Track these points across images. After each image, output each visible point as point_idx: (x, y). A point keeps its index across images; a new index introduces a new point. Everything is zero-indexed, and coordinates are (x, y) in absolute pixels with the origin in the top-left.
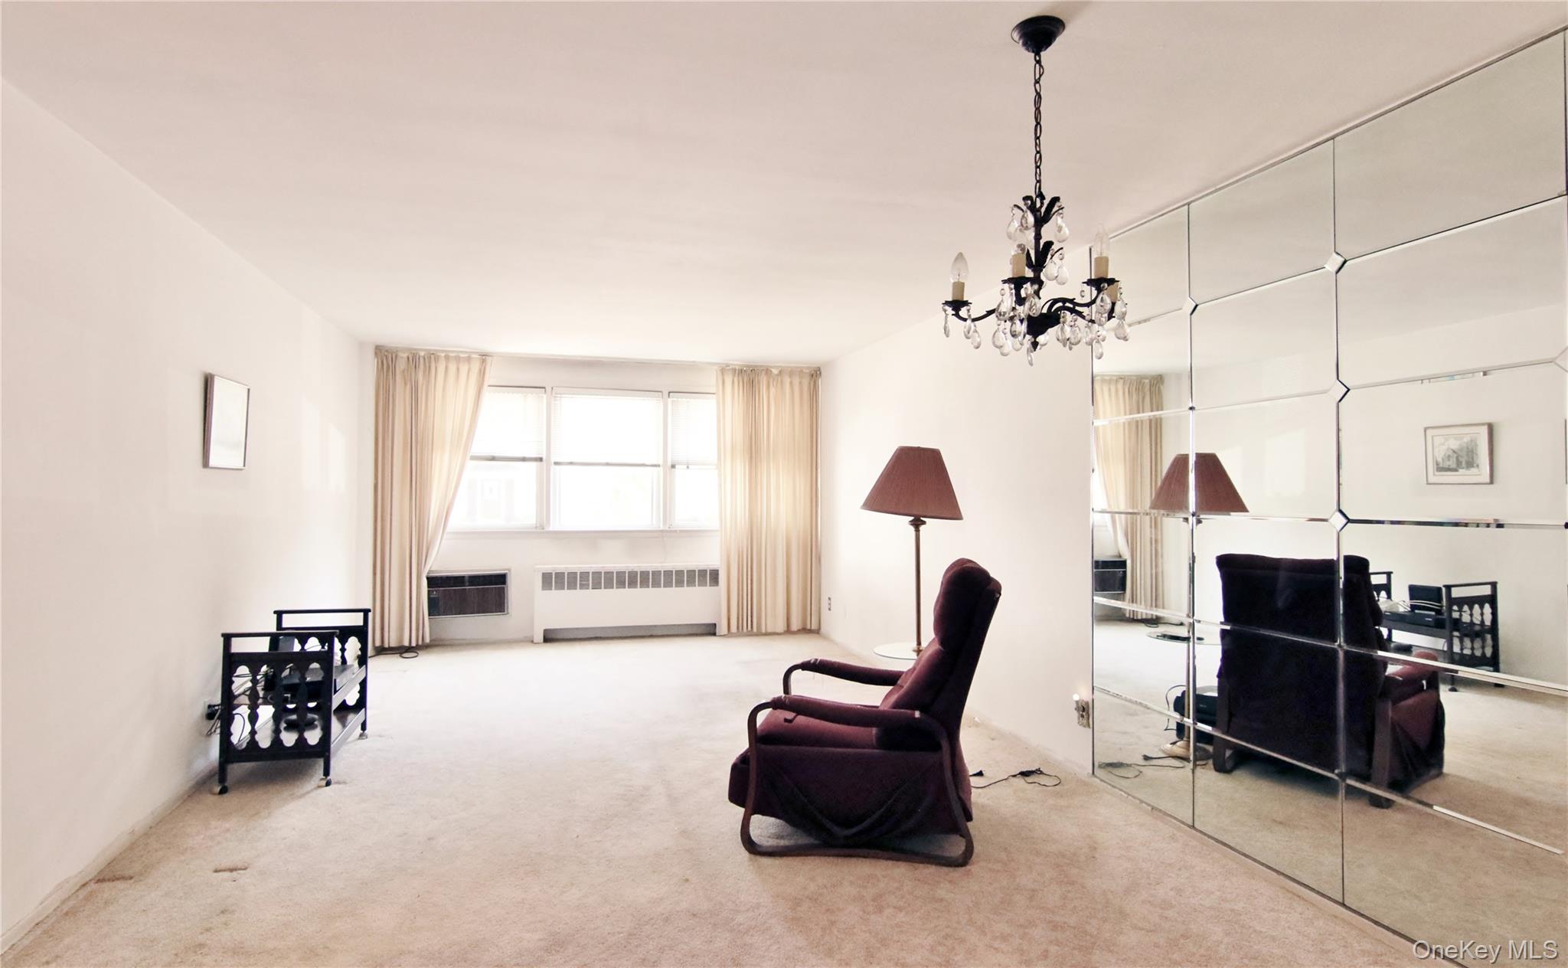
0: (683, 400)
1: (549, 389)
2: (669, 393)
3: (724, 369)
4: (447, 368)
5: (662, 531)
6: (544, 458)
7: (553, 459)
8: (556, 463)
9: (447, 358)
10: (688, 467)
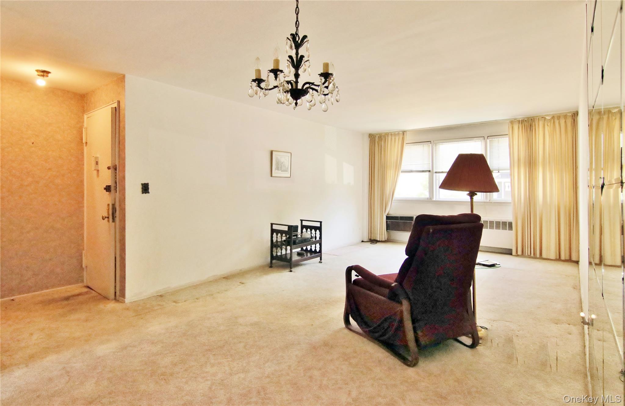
0: (496, 140)
1: (432, 142)
2: (488, 137)
3: (512, 122)
4: (391, 138)
5: (485, 202)
6: (431, 170)
7: (435, 171)
8: (436, 172)
9: (391, 134)
10: (499, 172)
